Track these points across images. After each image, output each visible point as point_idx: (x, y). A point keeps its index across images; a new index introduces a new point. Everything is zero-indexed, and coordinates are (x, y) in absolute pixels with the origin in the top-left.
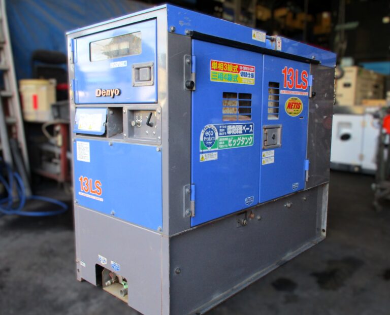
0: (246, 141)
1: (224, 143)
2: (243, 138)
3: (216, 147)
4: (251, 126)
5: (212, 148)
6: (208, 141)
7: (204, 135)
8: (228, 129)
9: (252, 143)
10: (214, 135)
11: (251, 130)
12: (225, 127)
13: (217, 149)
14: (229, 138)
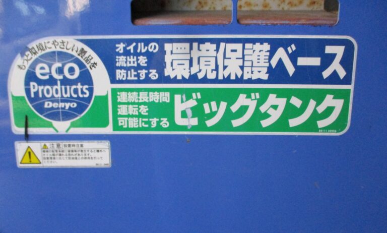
0: (291, 112)
1: (144, 110)
2: (272, 99)
3: (105, 124)
4: (339, 51)
5: (73, 125)
6: (53, 99)
7: (31, 77)
8: (168, 58)
9: (335, 126)
10: (86, 79)
11: (336, 66)
12: (153, 48)
13: (109, 130)
14: (173, 92)
